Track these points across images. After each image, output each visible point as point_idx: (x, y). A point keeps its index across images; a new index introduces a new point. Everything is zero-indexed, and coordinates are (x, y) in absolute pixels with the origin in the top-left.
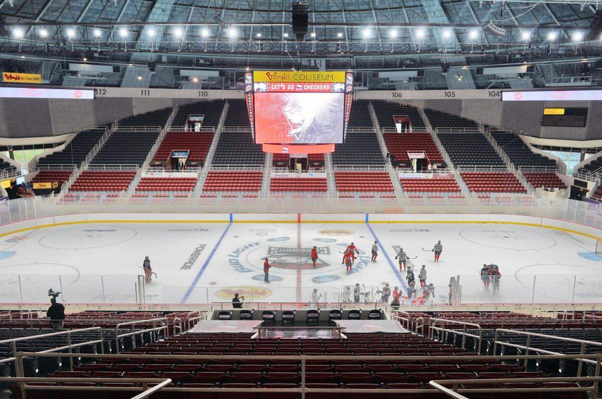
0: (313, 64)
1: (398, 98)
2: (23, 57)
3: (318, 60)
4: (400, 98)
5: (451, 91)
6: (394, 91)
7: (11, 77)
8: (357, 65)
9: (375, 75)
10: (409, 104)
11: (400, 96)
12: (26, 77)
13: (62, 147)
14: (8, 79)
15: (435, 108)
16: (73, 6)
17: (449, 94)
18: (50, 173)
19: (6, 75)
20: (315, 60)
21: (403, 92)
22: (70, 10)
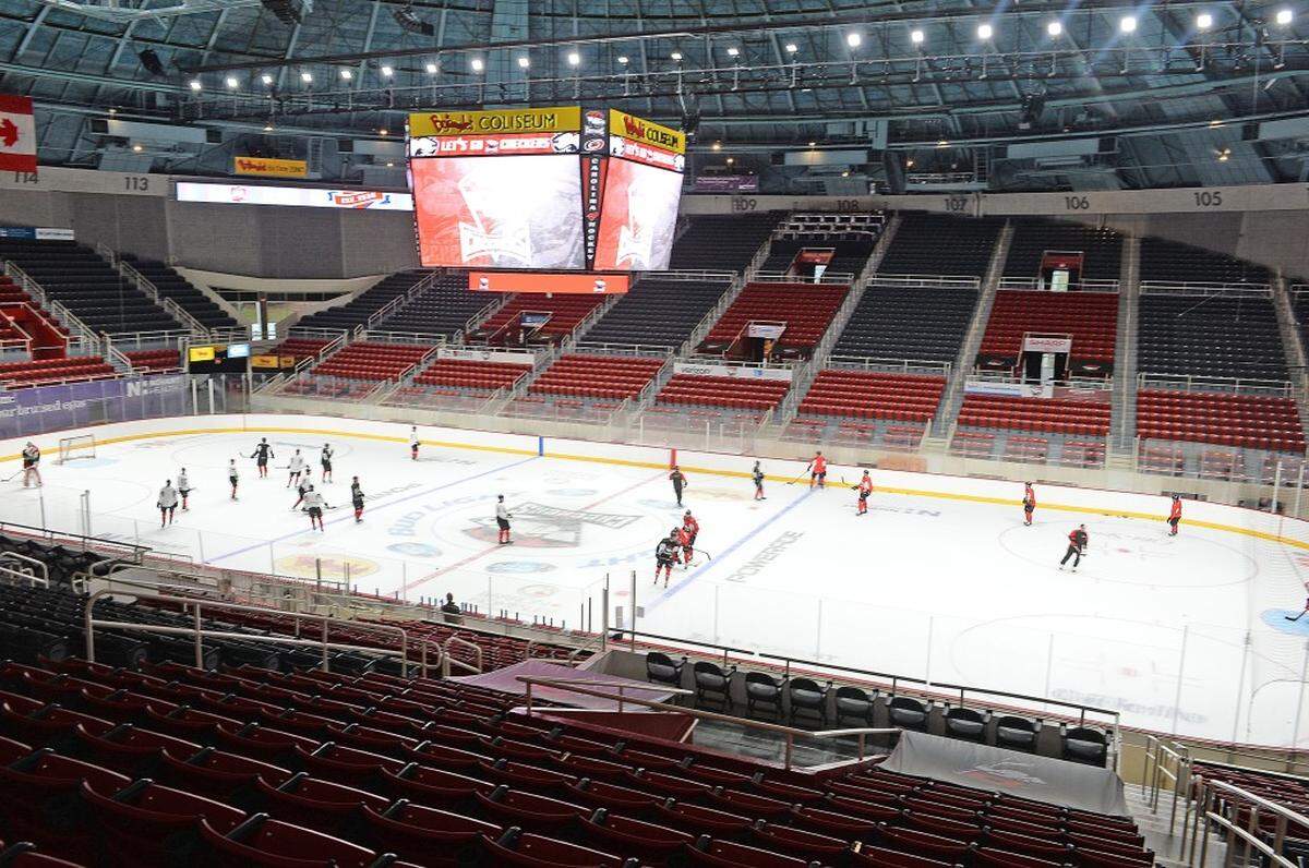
0: (859, 133)
1: (1079, 211)
2: (268, 129)
3: (871, 123)
4: (1087, 211)
5: (1211, 190)
6: (1070, 195)
7: (250, 166)
8: (964, 132)
9: (1001, 151)
10: (1109, 224)
11: (1085, 205)
12: (273, 165)
13: (348, 299)
14: (244, 168)
15: (1169, 234)
16: (346, 31)
17: (1206, 197)
18: (308, 342)
19: (241, 162)
20: (865, 124)
21: (1090, 195)
22: (343, 37)
